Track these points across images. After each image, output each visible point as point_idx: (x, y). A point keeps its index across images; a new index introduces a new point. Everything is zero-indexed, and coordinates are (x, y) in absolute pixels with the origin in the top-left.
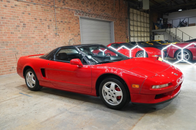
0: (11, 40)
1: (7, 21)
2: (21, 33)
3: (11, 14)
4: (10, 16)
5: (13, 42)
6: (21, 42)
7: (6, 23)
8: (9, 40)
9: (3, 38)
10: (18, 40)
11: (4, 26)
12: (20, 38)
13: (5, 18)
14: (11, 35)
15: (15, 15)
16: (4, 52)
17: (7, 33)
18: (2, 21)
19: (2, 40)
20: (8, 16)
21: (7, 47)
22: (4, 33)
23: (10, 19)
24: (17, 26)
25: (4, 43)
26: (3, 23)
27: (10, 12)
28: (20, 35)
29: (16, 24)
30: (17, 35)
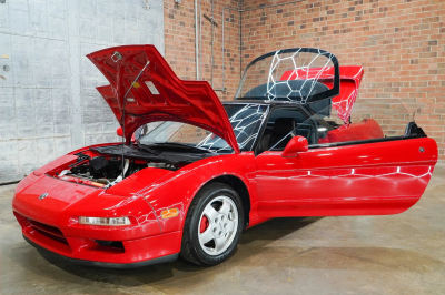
0: (408, 79)
1: (406, 34)
2: (440, 60)
3: (419, 16)
4: (414, 22)
5: (413, 84)
6: (434, 83)
7: (403, 40)
8: (404, 79)
9: (390, 74)
10: (426, 78)
11: (397, 47)
12: (435, 72)
13: (403, 29)
14: (410, 68)
15: (429, 14)
16: (388, 107)
17: (402, 62)
18: (395, 36)
19: (388, 79)
20: (411, 23)
21: (396, 95)
22: (395, 63)
23: (415, 28)
24: (430, 43)
25: (390, 85)
26: (397, 41)
27: (418, 10)
28: (434, 66)
29: (429, 39)
30: (426, 66)
